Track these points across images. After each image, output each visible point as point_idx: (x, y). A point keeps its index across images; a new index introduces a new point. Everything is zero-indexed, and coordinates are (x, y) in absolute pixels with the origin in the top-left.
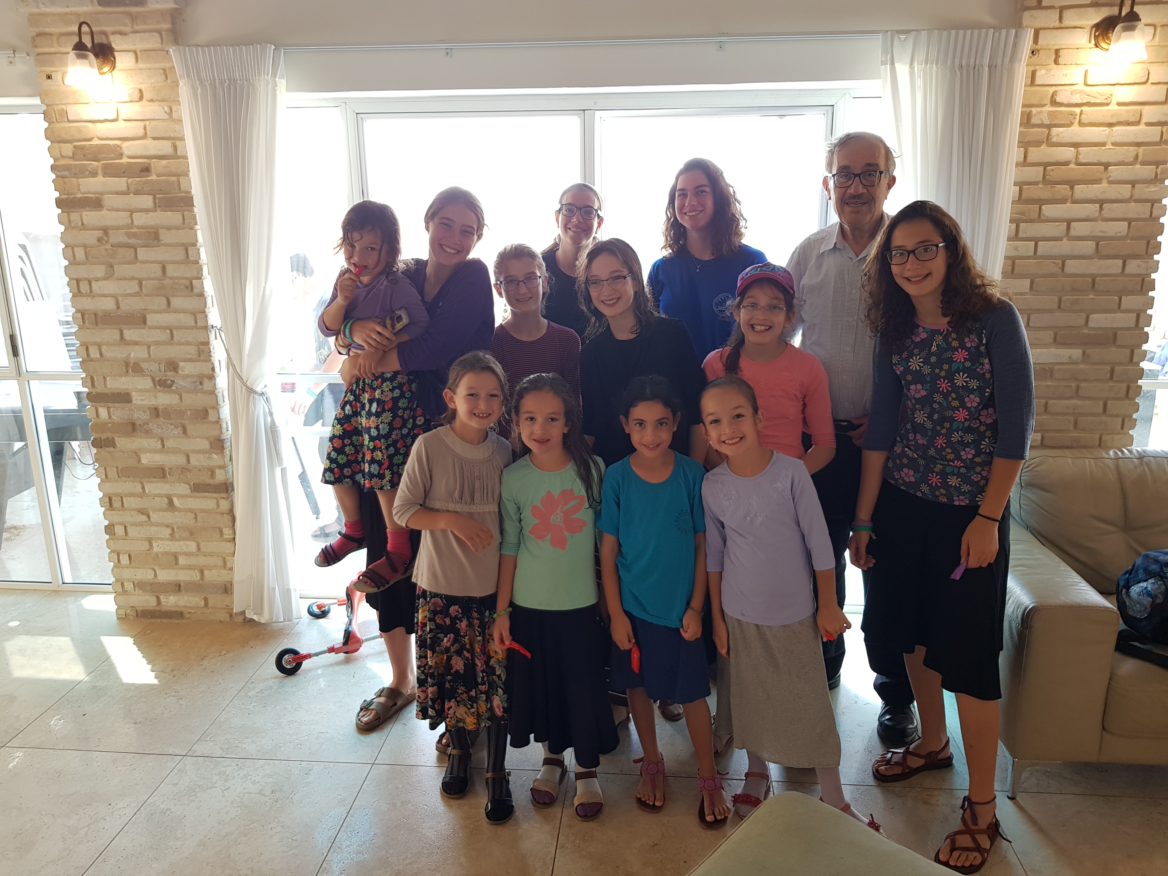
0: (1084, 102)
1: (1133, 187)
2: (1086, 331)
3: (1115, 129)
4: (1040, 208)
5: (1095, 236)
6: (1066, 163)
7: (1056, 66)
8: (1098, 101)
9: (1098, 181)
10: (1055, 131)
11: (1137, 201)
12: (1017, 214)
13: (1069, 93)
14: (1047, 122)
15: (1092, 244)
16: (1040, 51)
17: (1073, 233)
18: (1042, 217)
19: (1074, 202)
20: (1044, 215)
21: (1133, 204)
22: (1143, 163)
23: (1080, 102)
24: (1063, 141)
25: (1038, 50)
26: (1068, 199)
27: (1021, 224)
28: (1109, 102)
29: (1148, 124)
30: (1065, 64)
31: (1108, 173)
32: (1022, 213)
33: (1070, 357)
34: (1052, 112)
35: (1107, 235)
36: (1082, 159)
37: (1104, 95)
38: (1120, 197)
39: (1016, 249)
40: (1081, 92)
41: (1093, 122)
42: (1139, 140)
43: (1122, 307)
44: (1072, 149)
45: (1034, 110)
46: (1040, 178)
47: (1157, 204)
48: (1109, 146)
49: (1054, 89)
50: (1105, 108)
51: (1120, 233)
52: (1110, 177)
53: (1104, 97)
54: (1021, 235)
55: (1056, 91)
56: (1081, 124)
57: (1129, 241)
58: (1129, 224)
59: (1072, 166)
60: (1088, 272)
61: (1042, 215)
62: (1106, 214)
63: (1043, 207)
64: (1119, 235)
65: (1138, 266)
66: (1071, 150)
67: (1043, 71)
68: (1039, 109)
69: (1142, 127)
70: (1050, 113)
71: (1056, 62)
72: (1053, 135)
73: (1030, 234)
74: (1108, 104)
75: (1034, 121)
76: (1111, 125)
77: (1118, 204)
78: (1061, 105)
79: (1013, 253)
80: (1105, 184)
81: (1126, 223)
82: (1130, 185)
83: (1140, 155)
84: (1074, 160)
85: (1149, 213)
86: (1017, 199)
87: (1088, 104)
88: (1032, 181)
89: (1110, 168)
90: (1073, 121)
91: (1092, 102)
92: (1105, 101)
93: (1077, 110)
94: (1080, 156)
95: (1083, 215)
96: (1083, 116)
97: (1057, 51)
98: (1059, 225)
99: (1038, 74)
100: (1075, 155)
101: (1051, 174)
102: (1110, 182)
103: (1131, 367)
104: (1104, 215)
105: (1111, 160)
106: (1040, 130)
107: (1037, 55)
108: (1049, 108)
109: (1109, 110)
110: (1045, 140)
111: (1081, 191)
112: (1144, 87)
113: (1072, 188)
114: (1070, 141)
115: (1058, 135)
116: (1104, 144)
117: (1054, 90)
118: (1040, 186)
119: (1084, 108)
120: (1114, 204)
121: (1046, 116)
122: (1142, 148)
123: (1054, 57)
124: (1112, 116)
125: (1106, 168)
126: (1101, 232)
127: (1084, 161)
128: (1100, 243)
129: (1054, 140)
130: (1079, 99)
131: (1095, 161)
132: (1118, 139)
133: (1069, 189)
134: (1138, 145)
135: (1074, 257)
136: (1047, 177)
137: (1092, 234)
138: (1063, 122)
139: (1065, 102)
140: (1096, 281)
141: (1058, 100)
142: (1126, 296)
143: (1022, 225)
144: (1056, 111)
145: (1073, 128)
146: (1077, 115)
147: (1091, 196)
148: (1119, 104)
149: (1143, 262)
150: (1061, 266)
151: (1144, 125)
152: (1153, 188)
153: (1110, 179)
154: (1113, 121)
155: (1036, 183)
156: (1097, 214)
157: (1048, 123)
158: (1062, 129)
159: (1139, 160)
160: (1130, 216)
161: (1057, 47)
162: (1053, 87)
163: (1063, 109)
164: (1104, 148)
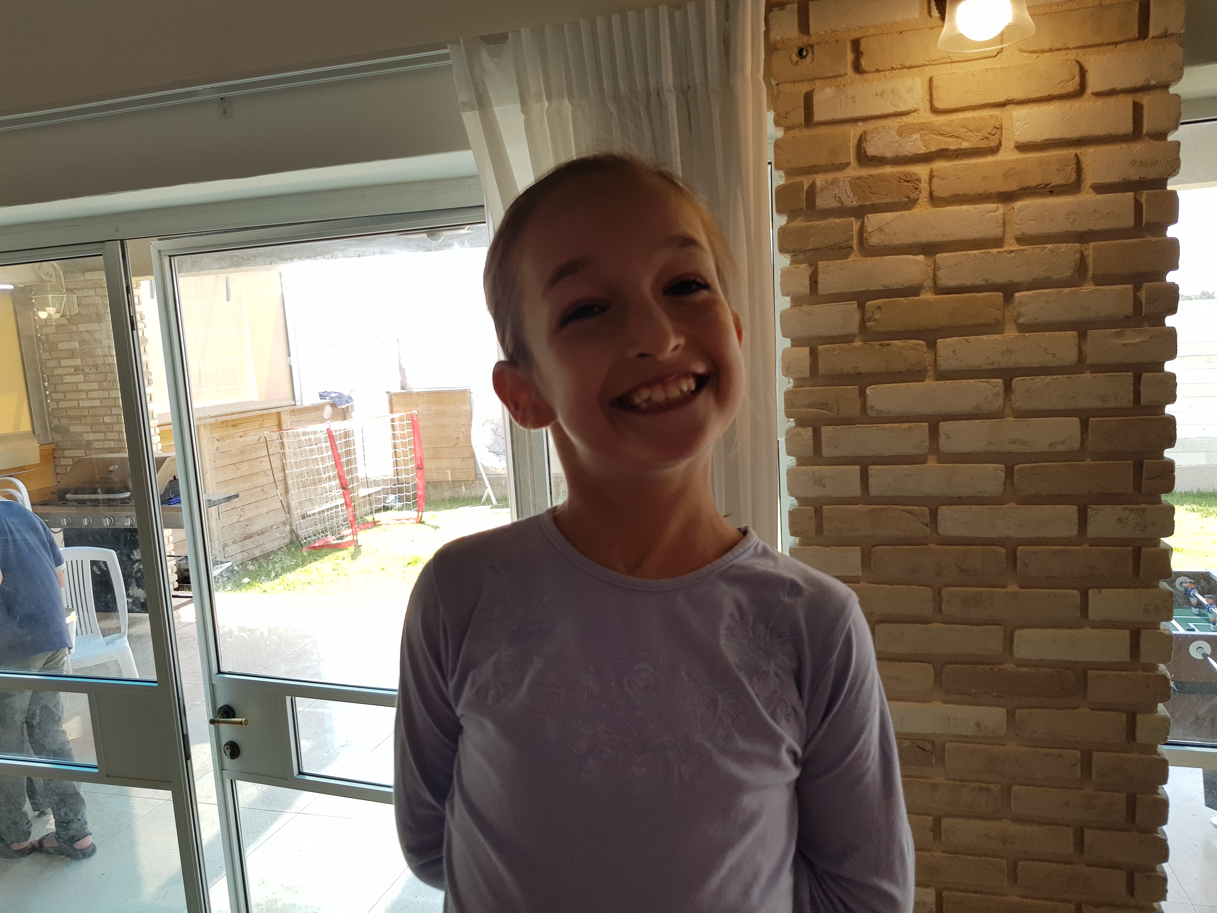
0: (933, 149)
1: (1083, 336)
2: (1010, 667)
3: (1018, 205)
4: (863, 394)
5: (998, 453)
6: (912, 291)
7: (858, 77)
8: (965, 145)
9: (995, 327)
10: (873, 220)
11: (1096, 368)
12: (811, 407)
13: (894, 133)
14: (851, 201)
15: (997, 469)
16: (815, 48)
17: (945, 445)
18: (869, 412)
19: (942, 376)
20: (872, 408)
21: (1088, 375)
22: (1101, 280)
23: (922, 150)
24: (896, 242)
25: (812, 46)
26: (926, 370)
27: (824, 429)
28: (993, 144)
29: (1099, 189)
30: (877, 71)
31: (1015, 308)
32: (823, 406)
33: (978, 725)
34: (860, 178)
35: (1028, 449)
36: (947, 279)
37: (978, 130)
38: (1050, 361)
39: (819, 481)
40: (921, 128)
41: (961, 193)
42: (1083, 227)
43: (1093, 614)
44: (921, 258)
45: (820, 180)
46: (854, 327)
47: (1149, 374)
48: (1011, 245)
49: (861, 127)
50: (990, 159)
51: (1063, 443)
52: (1019, 315)
53: (981, 135)
54: (826, 451)
55: (865, 132)
56: (935, 200)
57: (1089, 462)
58: (1084, 425)
59: (928, 296)
60: (993, 534)
61: (868, 407)
62: (1019, 401)
63: (868, 391)
64: (1059, 448)
65: (1120, 520)
66: (917, 261)
67: (829, 92)
68: (830, 176)
69: (1087, 196)
70: (856, 184)
71: (857, 68)
72: (870, 230)
73: (846, 450)
74: (994, 150)
75: (822, 202)
76: (1007, 197)
77: (1049, 378)
78: (881, 161)
79: (814, 492)
80: (1011, 334)
81: (1076, 420)
82: (1076, 333)
83: (1090, 260)
84: (929, 283)
85: (1131, 396)
86: (807, 374)
87: (943, 154)
88: (836, 333)
89: (1017, 295)
90: (913, 196)
91: (952, 147)
92: (984, 144)
93: (921, 171)
94: (939, 273)
95: (965, 405)
96: (934, 180)
97: (856, 44)
98: (909, 429)
99: (818, 98)
100: (930, 270)
101: (877, 316)
102: (1024, 328)
103: (1134, 756)
104: (1018, 404)
105: (1017, 277)
106: (838, 221)
107: (810, 55)
108: (854, 171)
109: (996, 163)
110: (855, 243)
111: (954, 351)
112: (1075, 105)
113: (932, 345)
114: (911, 240)
115: (880, 230)
116: (998, 242)
117: (863, 129)
118: (857, 344)
119: (939, 165)
120: (1038, 379)
121: (849, 189)
122: (1092, 244)
123: (850, 57)
124: (1006, 176)
125: (1008, 297)
126: (1014, 442)
127: (951, 283)
128: (1016, 467)
129: (874, 240)
130: (920, 144)
131: (979, 282)
132: (1031, 228)
133: (925, 349)
134: (1083, 237)
135: (960, 501)
136: (868, 324)
137: (993, 448)
138: (889, 200)
139: (889, 155)
140: (1019, 554)
141: (871, 150)
142: (1099, 588)
143: (826, 431)
144: (871, 176)
145: (915, 211)
146: (919, 180)
147: (977, 361)
148: (1022, 147)
149: (1131, 510)
150: (927, 519)
151: (1091, 190)
152: (1132, 337)
153: (1022, 320)
154: (1012, 186)
155: (847, 339)
156: (999, 402)
157: (854, 203)
158: (888, 216)
159: (1090, 274)
160: (1083, 403)
161: (856, 35)
162: (860, 124)
163: (888, 170)
164: (995, 251)
